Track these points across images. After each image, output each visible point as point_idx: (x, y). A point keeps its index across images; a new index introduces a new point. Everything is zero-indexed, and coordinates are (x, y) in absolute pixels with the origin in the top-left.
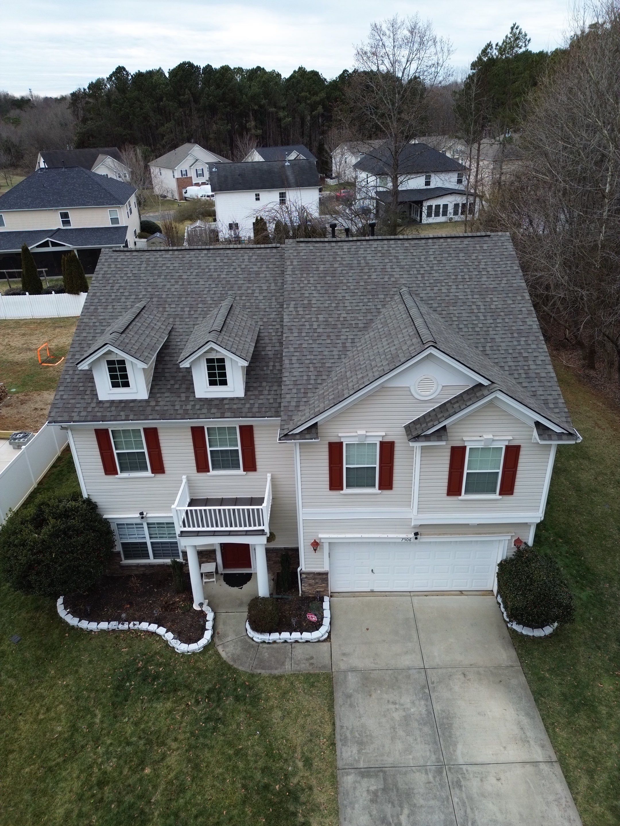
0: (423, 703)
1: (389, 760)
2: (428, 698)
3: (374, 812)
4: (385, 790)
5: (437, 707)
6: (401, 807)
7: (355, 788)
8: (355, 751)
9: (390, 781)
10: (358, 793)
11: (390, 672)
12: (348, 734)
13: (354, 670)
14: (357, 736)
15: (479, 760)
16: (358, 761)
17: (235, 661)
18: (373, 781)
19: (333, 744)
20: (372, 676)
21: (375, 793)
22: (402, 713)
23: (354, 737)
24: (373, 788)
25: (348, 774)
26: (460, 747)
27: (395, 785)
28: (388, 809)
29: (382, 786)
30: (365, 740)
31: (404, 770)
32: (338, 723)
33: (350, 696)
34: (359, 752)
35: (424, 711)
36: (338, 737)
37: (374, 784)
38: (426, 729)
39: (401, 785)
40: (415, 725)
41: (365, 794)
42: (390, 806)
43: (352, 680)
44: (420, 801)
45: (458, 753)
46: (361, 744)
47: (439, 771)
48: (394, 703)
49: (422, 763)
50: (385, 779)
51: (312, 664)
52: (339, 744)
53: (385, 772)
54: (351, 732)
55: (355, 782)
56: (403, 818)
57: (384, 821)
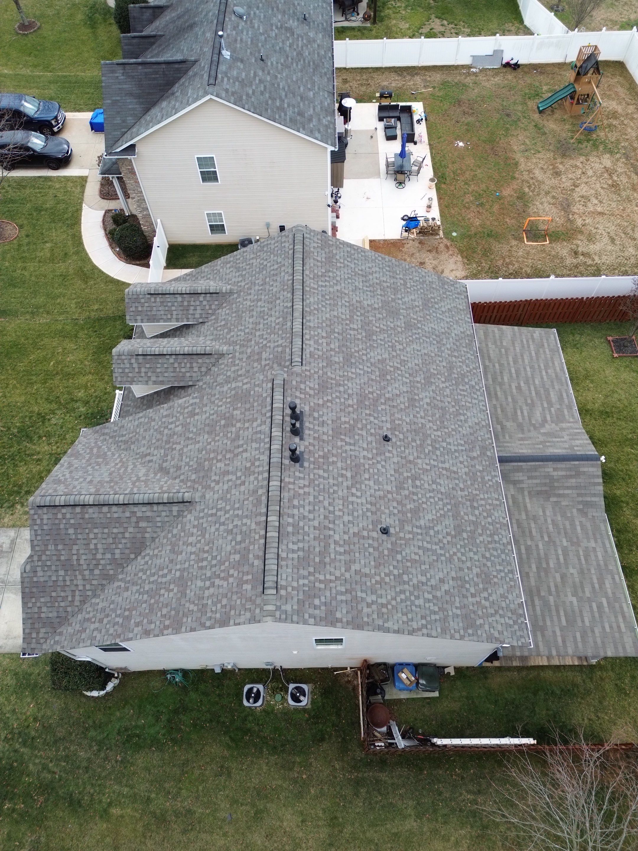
7: (7, 536)
10: (4, 538)
24: (4, 546)
29: (4, 550)
37: (6, 545)
49: (11, 573)
50: (7, 552)
53: (11, 552)
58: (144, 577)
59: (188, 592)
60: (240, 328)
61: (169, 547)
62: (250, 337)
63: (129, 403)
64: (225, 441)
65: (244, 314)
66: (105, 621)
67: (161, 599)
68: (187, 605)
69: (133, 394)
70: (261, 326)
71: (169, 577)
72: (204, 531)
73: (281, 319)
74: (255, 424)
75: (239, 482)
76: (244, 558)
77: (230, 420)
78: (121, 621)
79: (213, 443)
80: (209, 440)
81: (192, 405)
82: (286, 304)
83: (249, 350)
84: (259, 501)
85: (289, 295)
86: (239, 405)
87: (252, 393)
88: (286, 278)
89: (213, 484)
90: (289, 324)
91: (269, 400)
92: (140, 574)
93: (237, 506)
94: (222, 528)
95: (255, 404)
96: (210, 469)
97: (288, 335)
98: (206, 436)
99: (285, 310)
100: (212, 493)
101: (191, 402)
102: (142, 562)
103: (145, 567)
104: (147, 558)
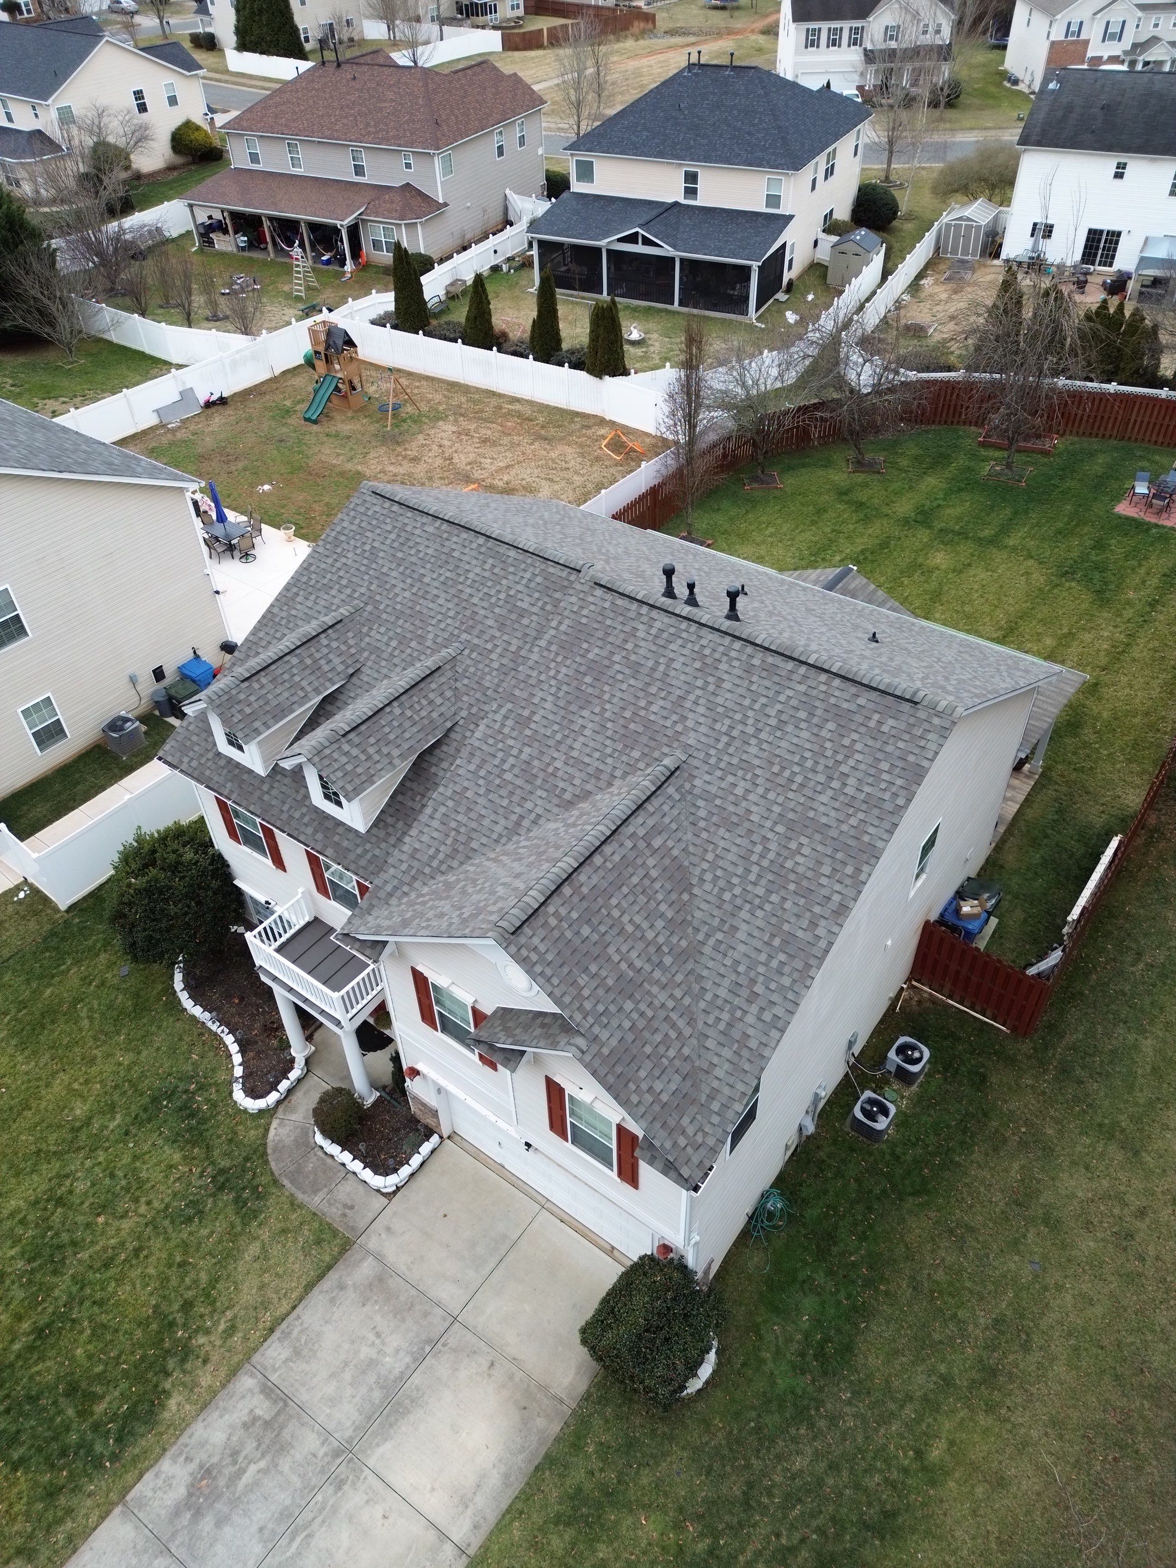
0: (408, 1359)
1: (303, 1396)
2: (420, 1359)
3: (234, 1438)
4: (267, 1424)
5: (417, 1379)
6: (263, 1455)
7: (243, 1397)
8: (283, 1356)
9: (281, 1419)
10: (240, 1405)
11: (414, 1292)
12: (295, 1332)
13: (379, 1258)
14: (303, 1341)
15: (390, 1479)
16: (275, 1370)
17: (274, 1151)
18: (267, 1404)
19: (272, 1330)
20: (390, 1281)
21: (255, 1419)
22: (373, 1353)
23: (298, 1340)
24: (259, 1412)
25: (252, 1376)
26: (388, 1446)
27: (281, 1428)
28: (250, 1445)
29: (267, 1418)
30: (305, 1352)
31: (307, 1419)
32: (298, 1310)
33: (342, 1287)
34: (287, 1360)
35: (396, 1372)
36: (284, 1325)
37: (263, 1408)
38: (377, 1395)
39: (286, 1434)
40: (371, 1378)
41: (246, 1411)
42: (254, 1445)
43: (367, 1269)
44: (285, 1465)
45: (380, 1451)
46: (297, 1353)
47: (337, 1453)
48: (378, 1335)
49: (330, 1428)
50: (278, 1414)
51: (344, 1215)
52: (277, 1334)
53: (286, 1405)
54: (301, 1332)
55: (250, 1390)
56: (253, 1468)
57: (235, 1454)
58: (737, 891)
59: (824, 820)
60: (434, 622)
61: (722, 831)
62: (468, 613)
63: (359, 851)
64: (624, 687)
65: (418, 608)
66: (759, 989)
67: (800, 870)
68: (844, 828)
69: (351, 836)
70: (468, 590)
71: (773, 846)
72: (746, 765)
73: (490, 561)
74: (641, 634)
75: (711, 688)
76: (837, 713)
77: (596, 668)
78: (782, 957)
79: (608, 706)
80: (597, 710)
81: (506, 717)
82: (474, 546)
83: (490, 622)
84: (771, 670)
85: (464, 535)
86: (585, 646)
87: (584, 621)
88: (430, 529)
89: (679, 728)
90: (512, 553)
91: (620, 602)
92: (727, 896)
93: (747, 702)
94: (763, 736)
95: (608, 622)
96: (648, 723)
97: (529, 561)
98: (585, 713)
99: (483, 549)
100: (692, 734)
101: (498, 717)
102: (708, 887)
103: (722, 883)
104: (708, 876)
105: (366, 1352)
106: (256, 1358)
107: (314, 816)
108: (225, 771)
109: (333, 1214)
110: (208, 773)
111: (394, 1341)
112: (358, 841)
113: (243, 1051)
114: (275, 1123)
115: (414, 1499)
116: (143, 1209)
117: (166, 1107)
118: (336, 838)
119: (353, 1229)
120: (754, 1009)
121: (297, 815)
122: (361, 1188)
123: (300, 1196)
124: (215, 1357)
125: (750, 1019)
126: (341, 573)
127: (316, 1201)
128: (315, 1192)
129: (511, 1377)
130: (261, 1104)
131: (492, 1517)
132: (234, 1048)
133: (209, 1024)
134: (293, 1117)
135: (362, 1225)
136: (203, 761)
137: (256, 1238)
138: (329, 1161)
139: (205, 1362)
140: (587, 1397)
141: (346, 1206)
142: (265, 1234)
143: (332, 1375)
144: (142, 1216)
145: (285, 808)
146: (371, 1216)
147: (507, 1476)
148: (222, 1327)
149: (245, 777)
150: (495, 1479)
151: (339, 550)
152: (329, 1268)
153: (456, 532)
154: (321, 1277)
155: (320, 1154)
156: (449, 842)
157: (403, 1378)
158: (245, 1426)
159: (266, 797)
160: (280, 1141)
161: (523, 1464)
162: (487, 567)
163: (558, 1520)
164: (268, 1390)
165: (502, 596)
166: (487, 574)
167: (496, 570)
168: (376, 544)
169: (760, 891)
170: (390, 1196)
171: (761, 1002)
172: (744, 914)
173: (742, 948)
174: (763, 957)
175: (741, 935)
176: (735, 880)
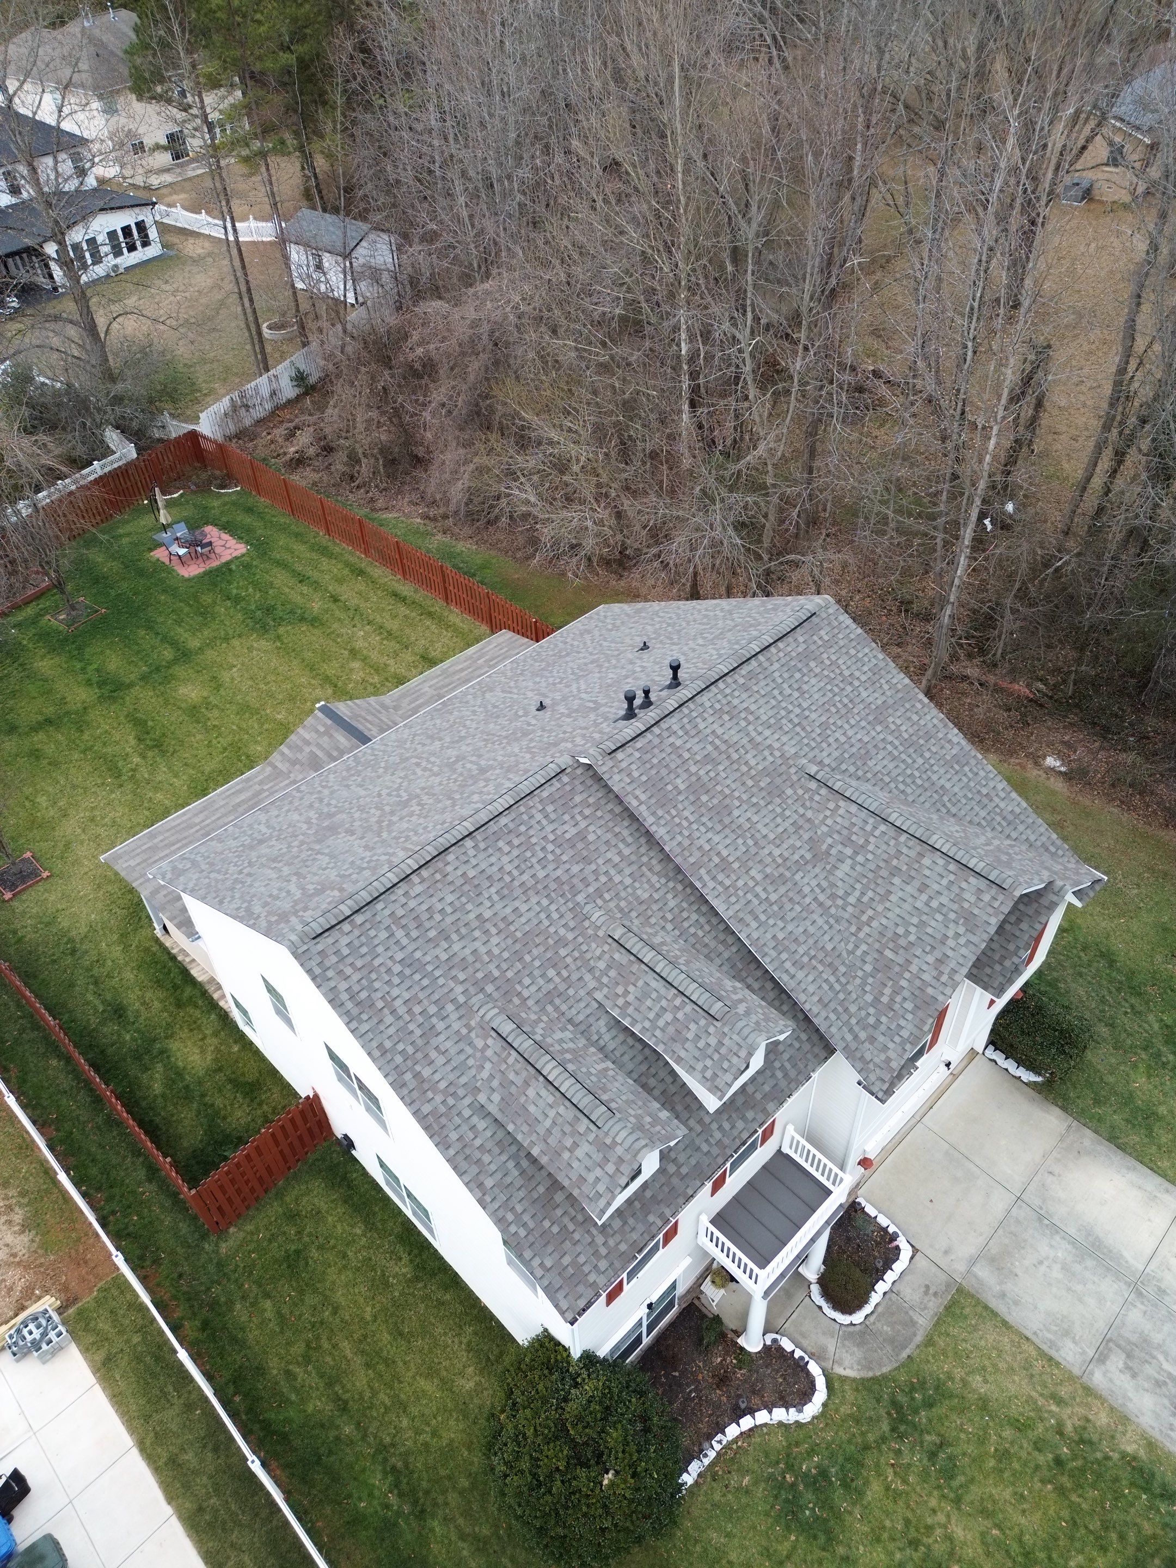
0: (1057, 1238)
1: (1101, 1325)
2: (1055, 1229)
3: (1146, 1385)
4: (1129, 1356)
5: (1072, 1231)
6: (1154, 1357)
7: (1111, 1380)
8: (1072, 1346)
9: (1122, 1343)
10: (1118, 1383)
11: (1000, 1231)
12: (1049, 1336)
13: (973, 1262)
14: (1056, 1328)
15: (1149, 1252)
16: (1084, 1353)
17: (870, 1369)
18: (1113, 1358)
19: (1050, 1359)
20: (993, 1252)
21: (1128, 1368)
22: (1057, 1267)
23: (1056, 1333)
24: (1121, 1365)
25: (1092, 1373)
26: (1125, 1254)
27: (1129, 1343)
28: (1150, 1370)
29: (1124, 1356)
30: (1065, 1326)
31: (1118, 1321)
32: (1029, 1335)
33: (1003, 1295)
34: (1074, 1342)
35: (1069, 1247)
36: (1044, 1347)
37: (1116, 1361)
38: (1090, 1263)
39: (1134, 1338)
40: (1077, 1268)
41: (1122, 1377)
42: (1147, 1366)
43: (983, 1272)
44: (1157, 1338)
45: (1131, 1261)
46: (1067, 1333)
47: (1140, 1294)
48: (1041, 1263)
49: (1121, 1300)
50: (1119, 1346)
51: (935, 1294)
52: (1053, 1353)
53: (1110, 1340)
54: (1048, 1330)
55: (1105, 1374)
56: (1166, 1366)
57: (1159, 1384)
58: (917, 774)
59: (879, 702)
60: (546, 923)
61: (870, 763)
62: (553, 886)
63: (779, 1074)
64: (723, 775)
65: (519, 934)
66: (984, 791)
67: (911, 731)
69: (760, 1079)
70: (525, 877)
71: (890, 738)
72: (824, 726)
73: (501, 844)
74: (679, 743)
75: (751, 718)
76: (806, 656)
77: (697, 788)
78: (966, 769)
79: (736, 794)
80: (737, 803)
82: (472, 852)
83: (575, 869)
84: (751, 676)
85: (450, 857)
86: (670, 787)
87: (644, 778)
88: (418, 889)
89: (777, 754)
90: (503, 820)
91: (639, 744)
93: (773, 702)
94: (805, 705)
95: (655, 761)
96: (765, 772)
97: (522, 809)
98: (736, 813)
99: (482, 845)
100: (786, 748)
102: (909, 791)
103: (909, 781)
104: (901, 787)
105: (1056, 1273)
106: (1076, 1371)
107: (725, 1116)
108: (631, 1221)
109: (935, 1305)
110: (623, 1247)
111: (1044, 1248)
112: (768, 1073)
113: (751, 1411)
114: (839, 1370)
115: (1160, 1234)
116: (941, 1518)
117: (813, 1510)
118: (758, 1096)
119: (948, 1286)
120: (996, 800)
121: (718, 1135)
122: (907, 1278)
123: (919, 1338)
124: (1081, 1411)
125: (1002, 805)
126: (417, 1009)
127: (924, 1322)
128: (913, 1323)
129: (1058, 1160)
130: (820, 1383)
131: (1159, 1180)
132: (747, 1423)
133: (706, 1461)
134: (831, 1349)
135: (943, 1277)
136: (603, 1251)
137: (965, 1383)
138: (880, 1309)
139: (1088, 1420)
140: (1064, 1108)
141: (926, 1293)
142: (958, 1373)
143: (1080, 1300)
144: (948, 1516)
145: (705, 1148)
146: (934, 1269)
147: (1128, 1168)
148: (1054, 1408)
149: (648, 1194)
150: (1132, 1176)
151: (380, 1004)
152: (986, 1307)
153: (440, 865)
154: (995, 1314)
155: (872, 1319)
156: (821, 968)
157: (1073, 1242)
158: (1134, 1376)
159: (684, 1170)
160: (859, 1363)
161: (1118, 1157)
162: (507, 849)
163: (1150, 1134)
164: (1101, 1358)
165: (550, 847)
166: (515, 852)
167: (516, 842)
168: (399, 956)
169: (920, 761)
170: (915, 1251)
171: (993, 794)
172: (935, 777)
173: (956, 789)
174: (965, 780)
175: (948, 785)
176: (909, 772)
